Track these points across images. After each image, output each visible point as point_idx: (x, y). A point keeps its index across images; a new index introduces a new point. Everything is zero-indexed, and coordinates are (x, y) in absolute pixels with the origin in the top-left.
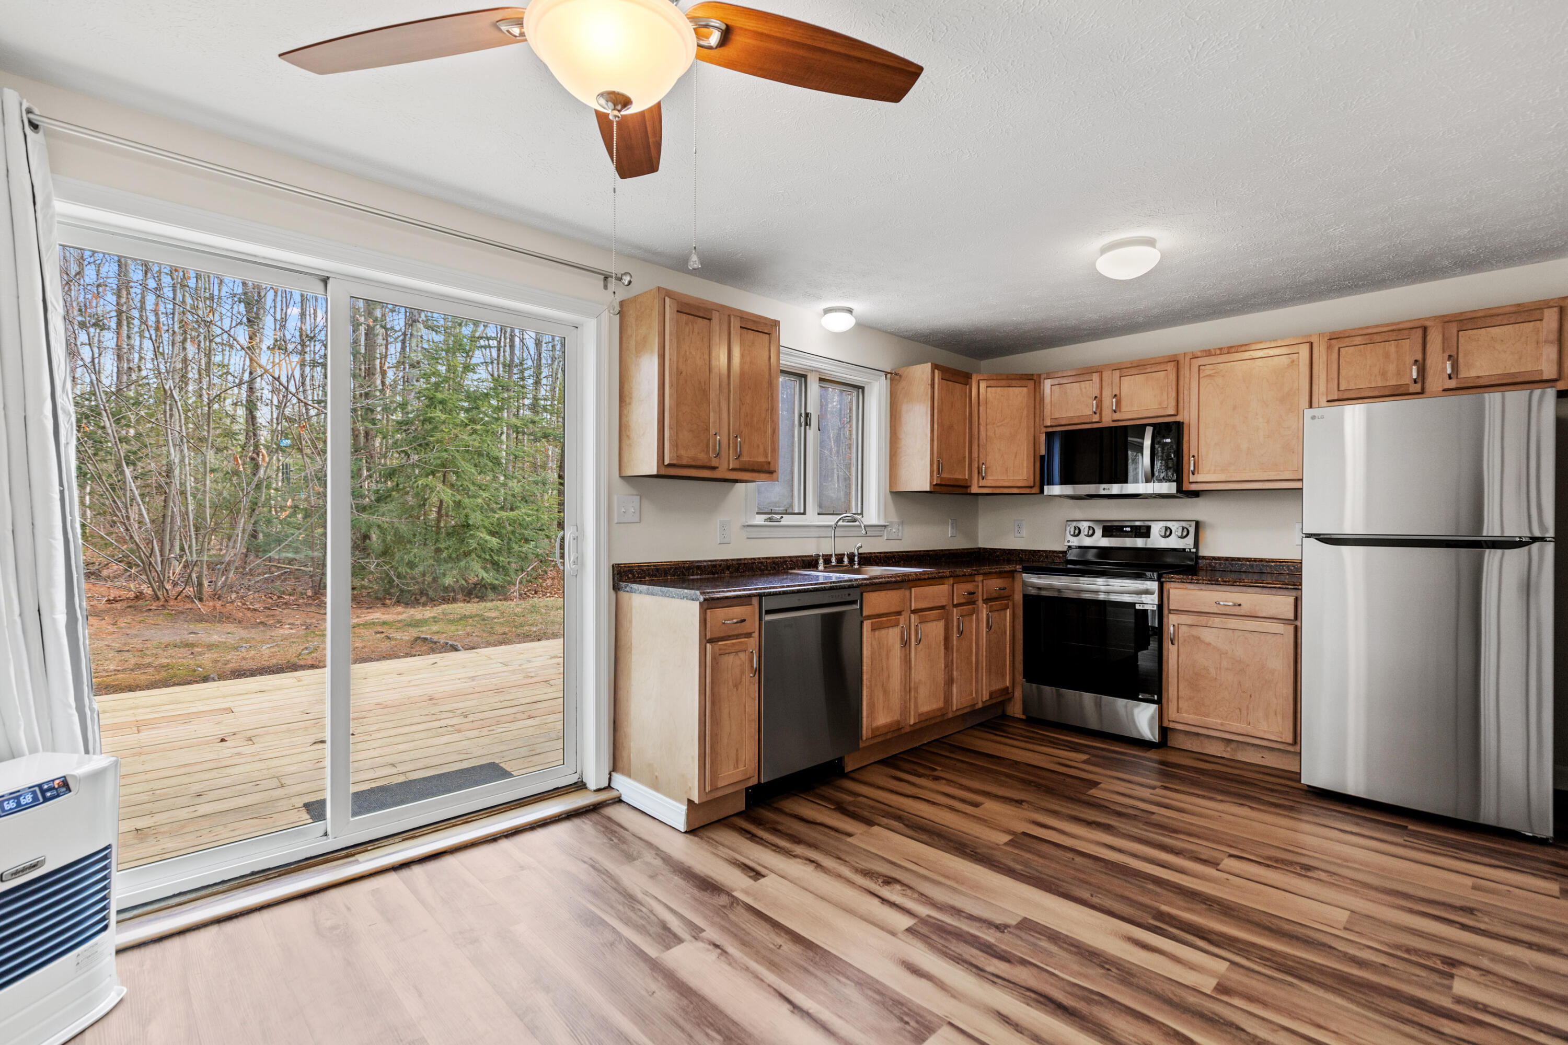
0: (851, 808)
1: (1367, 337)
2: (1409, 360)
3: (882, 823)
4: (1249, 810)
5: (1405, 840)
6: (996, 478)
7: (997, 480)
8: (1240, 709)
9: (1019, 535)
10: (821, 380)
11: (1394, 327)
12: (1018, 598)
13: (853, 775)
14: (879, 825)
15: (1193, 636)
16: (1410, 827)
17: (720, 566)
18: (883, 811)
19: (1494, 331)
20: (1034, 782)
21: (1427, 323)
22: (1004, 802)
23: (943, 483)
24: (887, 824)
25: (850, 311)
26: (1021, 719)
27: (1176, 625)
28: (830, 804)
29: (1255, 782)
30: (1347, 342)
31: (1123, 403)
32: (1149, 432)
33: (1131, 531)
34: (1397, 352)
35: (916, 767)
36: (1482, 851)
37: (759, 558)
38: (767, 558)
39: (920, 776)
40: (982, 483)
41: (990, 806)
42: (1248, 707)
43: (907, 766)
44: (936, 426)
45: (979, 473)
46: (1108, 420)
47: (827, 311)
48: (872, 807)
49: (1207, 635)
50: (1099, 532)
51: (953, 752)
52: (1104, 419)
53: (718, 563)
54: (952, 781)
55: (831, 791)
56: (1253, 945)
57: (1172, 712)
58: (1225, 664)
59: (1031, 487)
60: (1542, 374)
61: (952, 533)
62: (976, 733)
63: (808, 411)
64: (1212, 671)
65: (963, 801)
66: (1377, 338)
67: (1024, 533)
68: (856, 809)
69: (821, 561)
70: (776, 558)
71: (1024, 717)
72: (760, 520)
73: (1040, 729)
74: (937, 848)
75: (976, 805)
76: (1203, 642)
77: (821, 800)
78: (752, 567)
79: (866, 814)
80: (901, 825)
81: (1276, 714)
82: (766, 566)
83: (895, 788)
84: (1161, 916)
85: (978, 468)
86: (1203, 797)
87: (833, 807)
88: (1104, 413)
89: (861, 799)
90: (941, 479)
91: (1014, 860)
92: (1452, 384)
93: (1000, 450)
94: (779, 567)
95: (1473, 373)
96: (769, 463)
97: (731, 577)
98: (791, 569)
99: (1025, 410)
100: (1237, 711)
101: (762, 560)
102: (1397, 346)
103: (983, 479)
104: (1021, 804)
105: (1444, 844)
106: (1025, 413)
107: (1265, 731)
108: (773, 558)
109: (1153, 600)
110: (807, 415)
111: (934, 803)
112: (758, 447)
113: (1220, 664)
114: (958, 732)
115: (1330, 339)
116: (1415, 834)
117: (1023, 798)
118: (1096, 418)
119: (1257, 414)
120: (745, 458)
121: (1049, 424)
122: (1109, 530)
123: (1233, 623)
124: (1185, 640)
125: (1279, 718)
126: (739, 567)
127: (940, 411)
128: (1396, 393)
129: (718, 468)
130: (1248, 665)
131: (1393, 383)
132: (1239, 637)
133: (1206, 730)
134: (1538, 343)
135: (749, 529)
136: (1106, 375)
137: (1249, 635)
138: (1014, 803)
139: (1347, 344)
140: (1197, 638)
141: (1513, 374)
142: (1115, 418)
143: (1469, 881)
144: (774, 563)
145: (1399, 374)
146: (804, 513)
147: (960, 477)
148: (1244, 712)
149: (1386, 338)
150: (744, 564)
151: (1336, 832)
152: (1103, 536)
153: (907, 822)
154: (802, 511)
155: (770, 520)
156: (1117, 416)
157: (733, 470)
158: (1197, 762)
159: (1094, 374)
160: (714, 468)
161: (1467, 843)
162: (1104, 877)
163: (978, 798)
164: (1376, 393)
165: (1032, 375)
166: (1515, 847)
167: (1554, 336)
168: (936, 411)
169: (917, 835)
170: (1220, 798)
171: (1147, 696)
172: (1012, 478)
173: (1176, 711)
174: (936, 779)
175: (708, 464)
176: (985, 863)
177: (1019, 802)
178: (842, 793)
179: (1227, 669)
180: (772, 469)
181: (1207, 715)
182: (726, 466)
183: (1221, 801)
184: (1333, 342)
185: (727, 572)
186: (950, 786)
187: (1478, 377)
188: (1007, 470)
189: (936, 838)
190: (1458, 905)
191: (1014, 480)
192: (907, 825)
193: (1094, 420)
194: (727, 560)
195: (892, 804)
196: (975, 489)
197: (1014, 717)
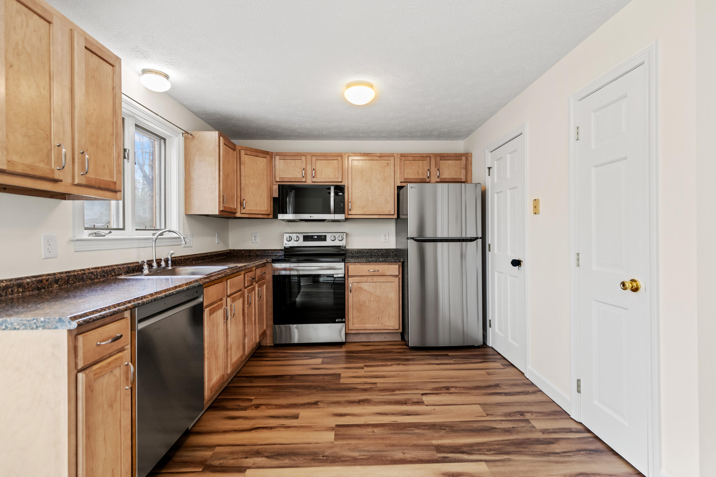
0: (216, 463)
1: (413, 157)
2: (426, 169)
3: (250, 465)
4: (403, 366)
5: (454, 361)
6: (250, 209)
7: (251, 210)
8: (379, 318)
9: (255, 241)
10: (136, 125)
11: (421, 155)
12: (269, 277)
13: (196, 429)
14: (249, 468)
15: (359, 287)
16: (449, 354)
17: (47, 280)
18: (243, 452)
19: (449, 161)
20: (312, 386)
21: (431, 156)
22: (308, 407)
23: (226, 210)
24: (254, 464)
25: (167, 77)
26: (271, 346)
27: (352, 283)
28: (196, 467)
29: (393, 350)
30: (407, 158)
31: (317, 173)
32: (332, 189)
33: (317, 238)
34: (422, 165)
35: (238, 403)
36: (473, 357)
37: (89, 269)
38: (96, 268)
39: (245, 409)
40: (243, 211)
41: (304, 413)
42: (382, 317)
43: (230, 404)
44: (221, 173)
45: (241, 205)
46: (309, 182)
47: (144, 71)
48: (232, 453)
49: (365, 286)
50: (301, 238)
51: (251, 382)
52: (307, 181)
53: (44, 277)
54: (269, 405)
55: (192, 454)
56: (478, 444)
57: (351, 326)
58: (372, 298)
59: (269, 215)
60: (462, 179)
61: (218, 241)
62: (254, 363)
63: (125, 147)
64: (367, 302)
65: (286, 417)
66: (416, 158)
67: (258, 240)
68: (221, 461)
69: (146, 267)
70: (105, 267)
71: (273, 345)
72: (86, 235)
73: (287, 350)
74: (302, 467)
75: (296, 417)
76: (363, 289)
77: (186, 467)
78: (83, 278)
79: (231, 462)
80: (264, 458)
81: (392, 317)
82: (97, 275)
83: (236, 427)
84: (439, 448)
85: (240, 202)
86: (382, 366)
87: (201, 470)
88: (307, 178)
89: (218, 449)
90: (224, 207)
91: (350, 450)
92: (438, 180)
93: (252, 192)
94: (108, 275)
95: (444, 177)
96: (115, 183)
97: (61, 289)
98: (119, 275)
99: (266, 171)
100: (378, 319)
101: (91, 271)
102: (422, 163)
103: (244, 208)
104: (318, 404)
105: (463, 358)
106: (265, 173)
107: (389, 326)
108: (102, 267)
109: (342, 272)
110: (125, 150)
111: (271, 428)
112: (104, 166)
113: (370, 299)
114: (243, 366)
115: (401, 156)
116: (453, 357)
117: (316, 400)
118: (304, 180)
119: (375, 185)
120: (91, 175)
121: (278, 180)
122: (307, 238)
123: (375, 279)
124: (355, 290)
125: (394, 319)
126: (68, 280)
127: (223, 164)
128: (422, 181)
129: (61, 181)
130: (381, 298)
131: (421, 177)
132: (378, 285)
133: (365, 331)
134: (460, 168)
135: (77, 243)
136: (309, 158)
137: (382, 284)
138: (314, 406)
139: (407, 159)
140: (361, 288)
141: (454, 179)
142: (313, 181)
143: (484, 372)
144: (103, 271)
145: (423, 174)
146: (123, 229)
147: (232, 207)
148: (380, 319)
149: (419, 159)
150: (74, 275)
151: (435, 365)
152: (304, 241)
153: (266, 454)
154: (121, 227)
155: (96, 235)
156: (314, 180)
157: (79, 185)
158: (364, 347)
159: (303, 157)
160: (56, 181)
161: (468, 355)
162: (397, 436)
163: (293, 411)
164: (416, 181)
165: (268, 152)
166: (476, 352)
167: (464, 167)
168: (221, 163)
169: (281, 462)
170: (389, 363)
171: (340, 320)
172: (259, 209)
173: (352, 324)
174: (257, 406)
175: (51, 176)
176: (337, 462)
177: (316, 403)
178: (198, 450)
179: (373, 301)
180: (118, 188)
181: (365, 324)
182: (70, 181)
183: (391, 365)
184: (402, 157)
185: (56, 285)
186: (269, 409)
187: (446, 178)
188: (256, 204)
189: (295, 458)
190: (493, 384)
191: (260, 210)
192: (267, 457)
193: (303, 181)
194: (54, 274)
195: (244, 442)
196: (238, 215)
197: (266, 346)
